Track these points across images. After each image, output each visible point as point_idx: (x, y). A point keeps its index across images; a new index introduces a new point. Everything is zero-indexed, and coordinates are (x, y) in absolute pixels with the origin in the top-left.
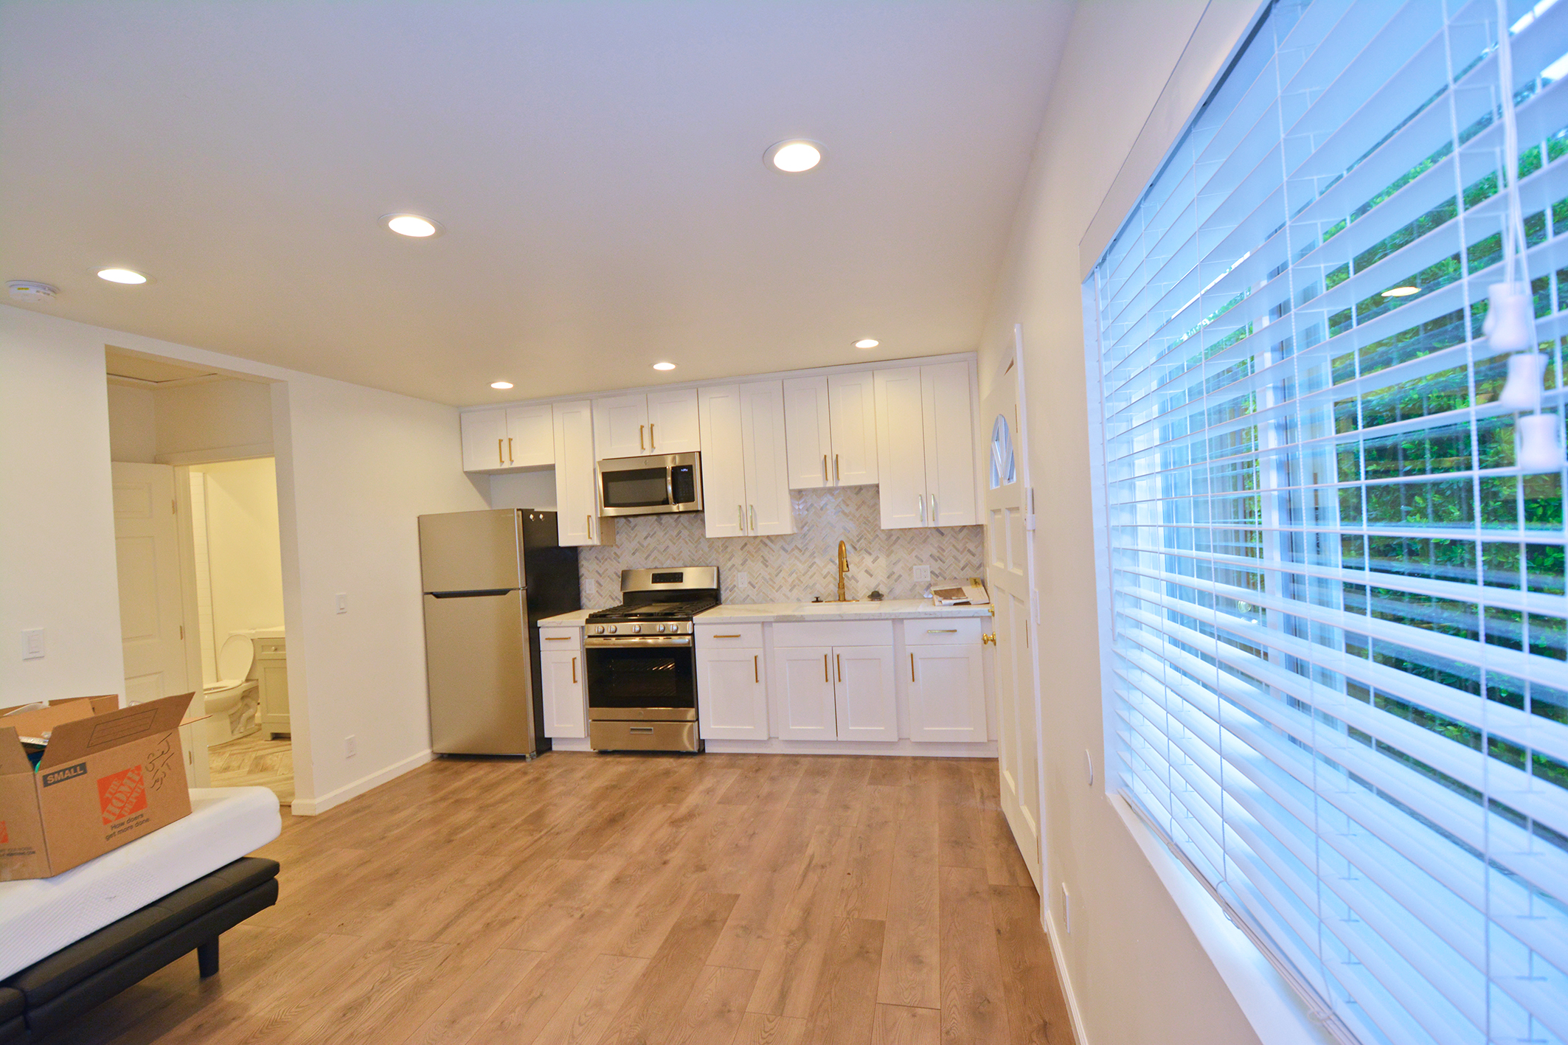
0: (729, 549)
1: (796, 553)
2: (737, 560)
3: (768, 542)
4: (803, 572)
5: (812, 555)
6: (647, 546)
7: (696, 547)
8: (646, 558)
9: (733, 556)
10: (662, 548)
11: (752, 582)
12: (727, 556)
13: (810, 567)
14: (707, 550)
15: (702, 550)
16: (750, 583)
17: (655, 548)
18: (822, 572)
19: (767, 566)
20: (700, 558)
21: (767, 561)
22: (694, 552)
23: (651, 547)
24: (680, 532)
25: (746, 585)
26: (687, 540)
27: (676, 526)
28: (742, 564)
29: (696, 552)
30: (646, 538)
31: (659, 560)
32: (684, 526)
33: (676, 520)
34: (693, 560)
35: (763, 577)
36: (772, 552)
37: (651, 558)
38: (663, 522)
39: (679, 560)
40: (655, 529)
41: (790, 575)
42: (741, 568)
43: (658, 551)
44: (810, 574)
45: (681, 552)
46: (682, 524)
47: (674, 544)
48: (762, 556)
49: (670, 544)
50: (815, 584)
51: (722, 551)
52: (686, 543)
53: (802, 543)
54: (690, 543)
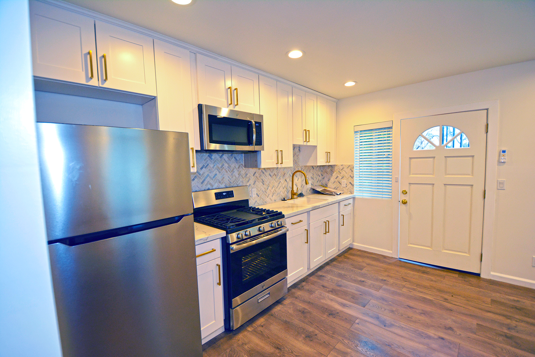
0: (248, 176)
1: (274, 177)
2: (251, 182)
3: (264, 171)
4: (277, 186)
5: (280, 179)
6: (203, 174)
7: (232, 175)
8: (202, 183)
9: (249, 179)
10: (212, 175)
11: (258, 193)
12: (247, 180)
13: (279, 184)
14: (237, 176)
15: (235, 176)
16: (257, 194)
17: (208, 175)
18: (283, 186)
19: (264, 185)
20: (234, 181)
21: (264, 182)
22: (231, 178)
23: (205, 175)
24: (223, 165)
25: (256, 196)
26: (227, 170)
27: (221, 161)
28: (254, 184)
29: (232, 178)
30: (202, 168)
31: (210, 184)
32: (226, 161)
33: (221, 157)
34: (231, 183)
35: (262, 190)
36: (265, 177)
37: (206, 182)
38: (213, 157)
39: (223, 183)
40: (208, 163)
41: (272, 188)
42: (253, 186)
43: (210, 177)
44: (279, 187)
45: (224, 178)
46: (224, 159)
47: (220, 172)
48: (262, 179)
49: (218, 173)
50: (280, 192)
51: (245, 177)
52: (227, 171)
53: (276, 172)
54: (229, 172)
